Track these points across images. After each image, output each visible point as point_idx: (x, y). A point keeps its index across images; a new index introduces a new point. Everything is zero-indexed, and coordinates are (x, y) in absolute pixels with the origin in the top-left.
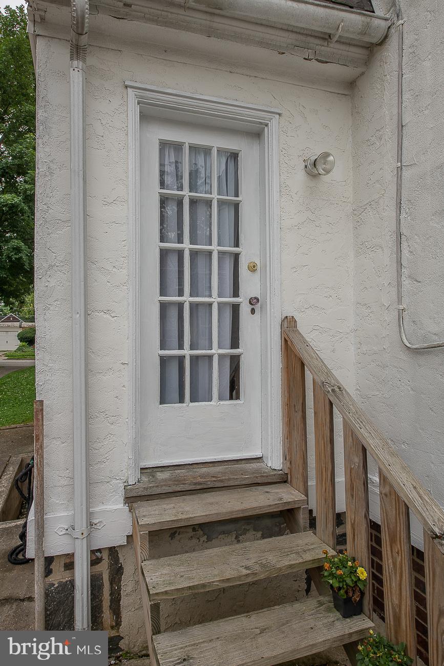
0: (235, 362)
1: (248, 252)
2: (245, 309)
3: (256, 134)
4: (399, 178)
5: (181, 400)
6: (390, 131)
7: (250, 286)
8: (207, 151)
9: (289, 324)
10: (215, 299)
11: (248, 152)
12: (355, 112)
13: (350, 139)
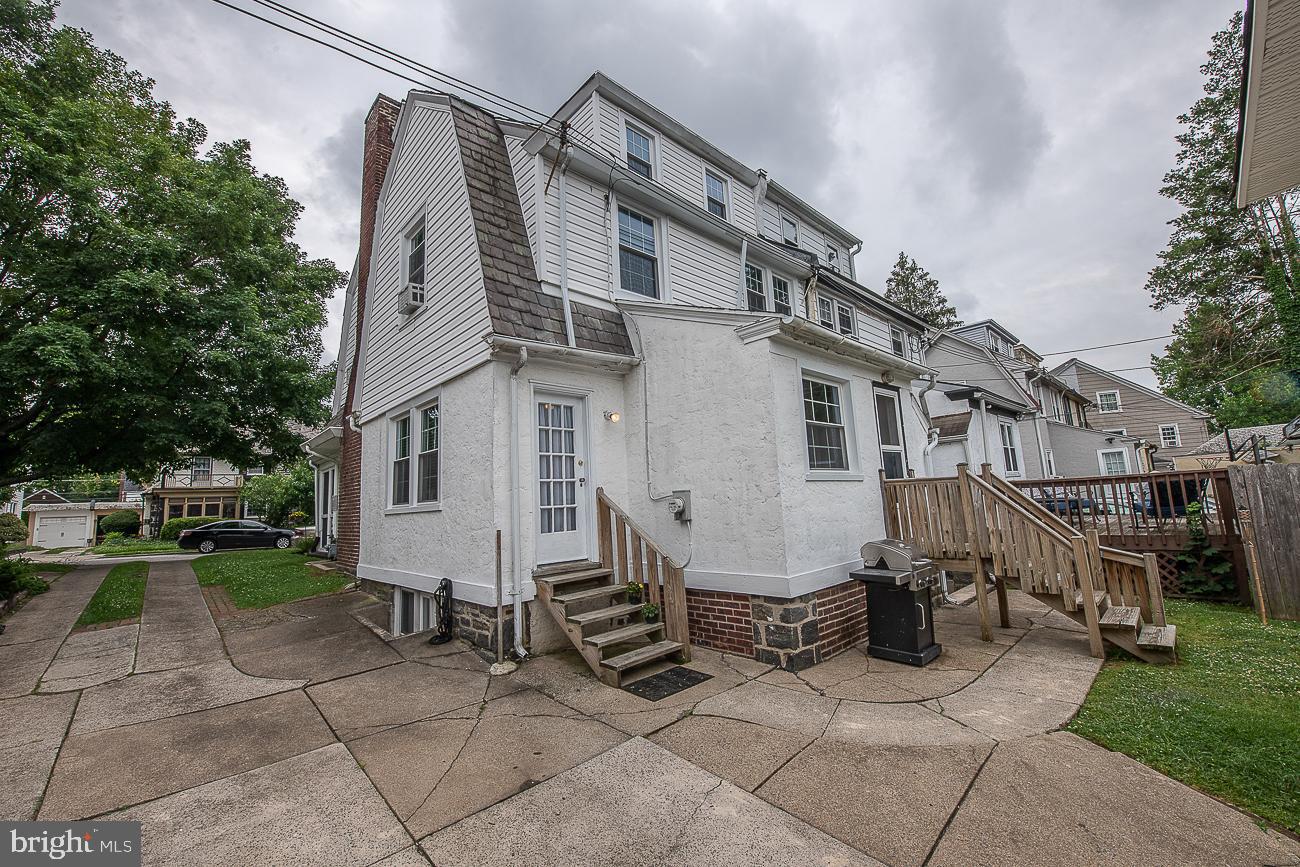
0: (573, 510)
1: (578, 456)
2: (578, 484)
3: (582, 398)
4: (646, 427)
5: (550, 531)
6: (642, 404)
7: (579, 472)
8: (559, 407)
9: (600, 490)
10: (564, 480)
11: (577, 407)
12: (625, 389)
13: (623, 406)
